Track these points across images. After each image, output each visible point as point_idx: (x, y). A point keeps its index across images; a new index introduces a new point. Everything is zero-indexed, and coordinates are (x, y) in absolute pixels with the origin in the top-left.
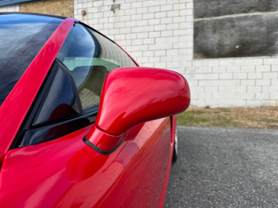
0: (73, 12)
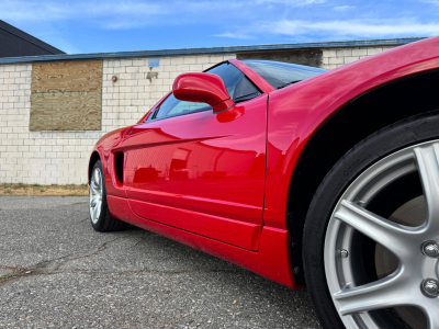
0: (101, 77)
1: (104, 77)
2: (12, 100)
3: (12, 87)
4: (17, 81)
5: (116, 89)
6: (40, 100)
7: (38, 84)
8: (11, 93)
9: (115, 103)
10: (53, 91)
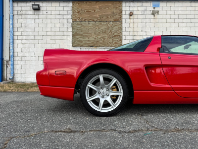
0: (122, 12)
1: (124, 13)
2: (58, 25)
3: (58, 17)
4: (61, 13)
5: (132, 21)
6: (80, 26)
7: (77, 15)
8: (57, 21)
9: (131, 29)
10: (88, 20)
